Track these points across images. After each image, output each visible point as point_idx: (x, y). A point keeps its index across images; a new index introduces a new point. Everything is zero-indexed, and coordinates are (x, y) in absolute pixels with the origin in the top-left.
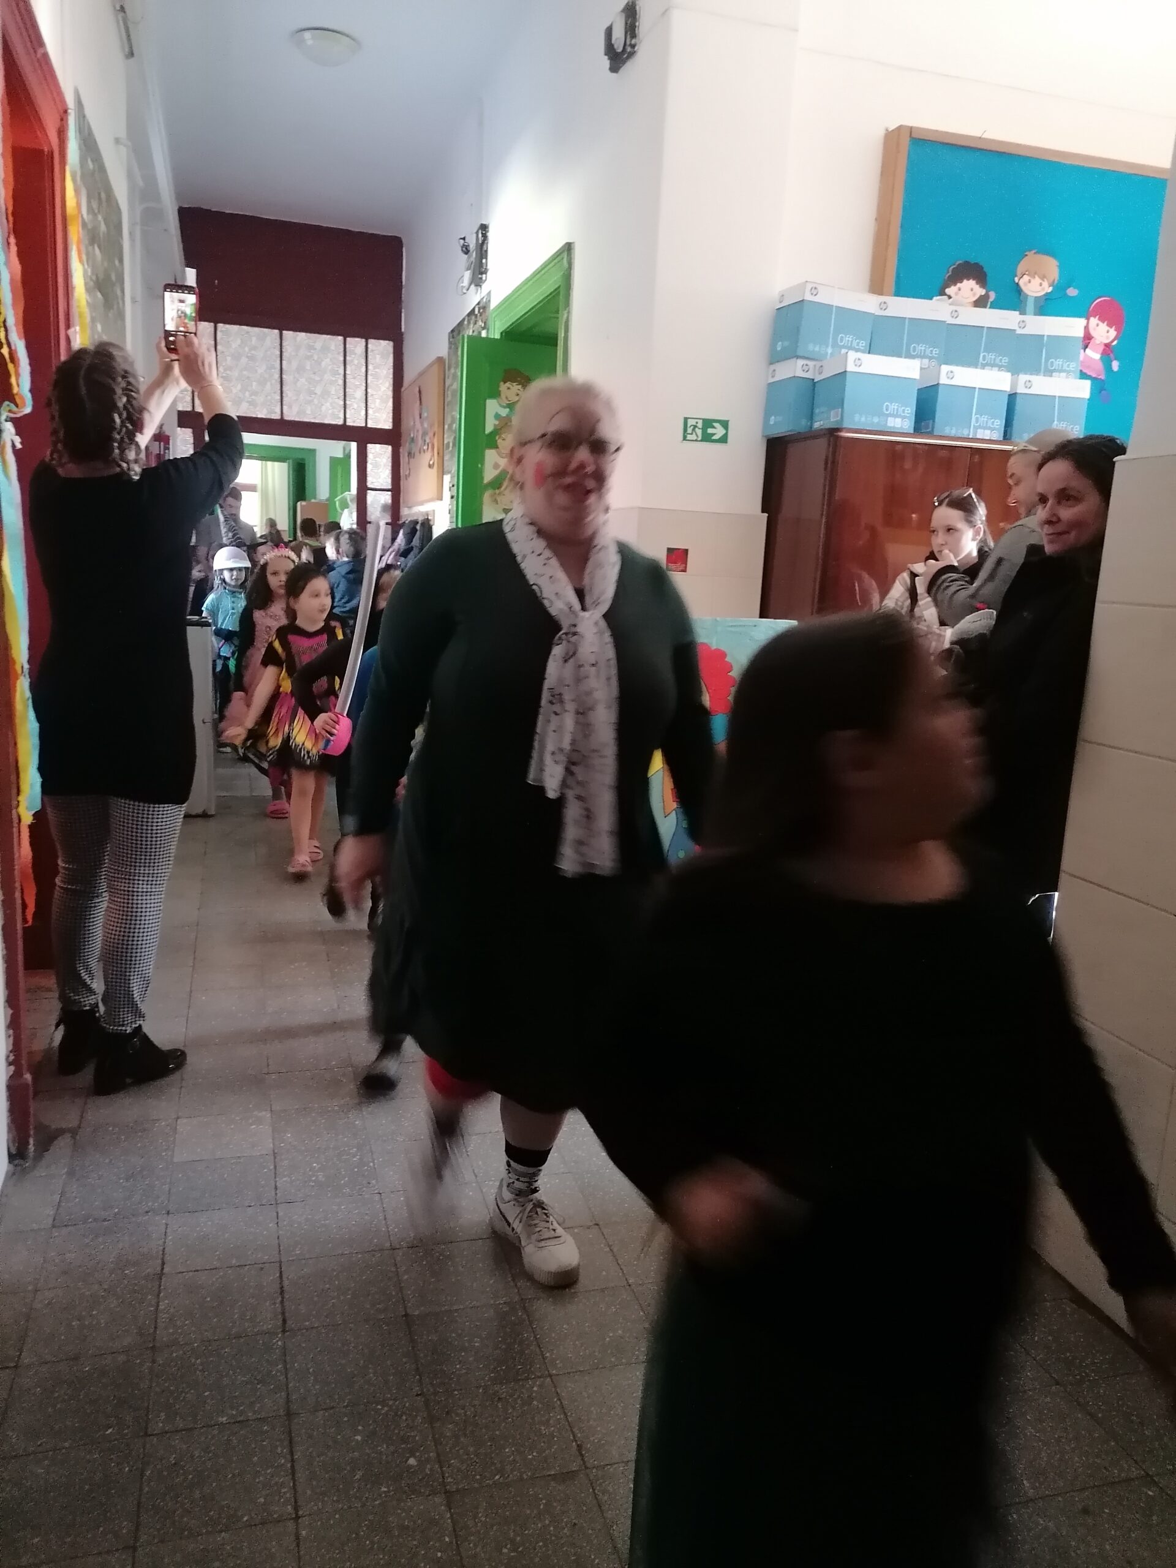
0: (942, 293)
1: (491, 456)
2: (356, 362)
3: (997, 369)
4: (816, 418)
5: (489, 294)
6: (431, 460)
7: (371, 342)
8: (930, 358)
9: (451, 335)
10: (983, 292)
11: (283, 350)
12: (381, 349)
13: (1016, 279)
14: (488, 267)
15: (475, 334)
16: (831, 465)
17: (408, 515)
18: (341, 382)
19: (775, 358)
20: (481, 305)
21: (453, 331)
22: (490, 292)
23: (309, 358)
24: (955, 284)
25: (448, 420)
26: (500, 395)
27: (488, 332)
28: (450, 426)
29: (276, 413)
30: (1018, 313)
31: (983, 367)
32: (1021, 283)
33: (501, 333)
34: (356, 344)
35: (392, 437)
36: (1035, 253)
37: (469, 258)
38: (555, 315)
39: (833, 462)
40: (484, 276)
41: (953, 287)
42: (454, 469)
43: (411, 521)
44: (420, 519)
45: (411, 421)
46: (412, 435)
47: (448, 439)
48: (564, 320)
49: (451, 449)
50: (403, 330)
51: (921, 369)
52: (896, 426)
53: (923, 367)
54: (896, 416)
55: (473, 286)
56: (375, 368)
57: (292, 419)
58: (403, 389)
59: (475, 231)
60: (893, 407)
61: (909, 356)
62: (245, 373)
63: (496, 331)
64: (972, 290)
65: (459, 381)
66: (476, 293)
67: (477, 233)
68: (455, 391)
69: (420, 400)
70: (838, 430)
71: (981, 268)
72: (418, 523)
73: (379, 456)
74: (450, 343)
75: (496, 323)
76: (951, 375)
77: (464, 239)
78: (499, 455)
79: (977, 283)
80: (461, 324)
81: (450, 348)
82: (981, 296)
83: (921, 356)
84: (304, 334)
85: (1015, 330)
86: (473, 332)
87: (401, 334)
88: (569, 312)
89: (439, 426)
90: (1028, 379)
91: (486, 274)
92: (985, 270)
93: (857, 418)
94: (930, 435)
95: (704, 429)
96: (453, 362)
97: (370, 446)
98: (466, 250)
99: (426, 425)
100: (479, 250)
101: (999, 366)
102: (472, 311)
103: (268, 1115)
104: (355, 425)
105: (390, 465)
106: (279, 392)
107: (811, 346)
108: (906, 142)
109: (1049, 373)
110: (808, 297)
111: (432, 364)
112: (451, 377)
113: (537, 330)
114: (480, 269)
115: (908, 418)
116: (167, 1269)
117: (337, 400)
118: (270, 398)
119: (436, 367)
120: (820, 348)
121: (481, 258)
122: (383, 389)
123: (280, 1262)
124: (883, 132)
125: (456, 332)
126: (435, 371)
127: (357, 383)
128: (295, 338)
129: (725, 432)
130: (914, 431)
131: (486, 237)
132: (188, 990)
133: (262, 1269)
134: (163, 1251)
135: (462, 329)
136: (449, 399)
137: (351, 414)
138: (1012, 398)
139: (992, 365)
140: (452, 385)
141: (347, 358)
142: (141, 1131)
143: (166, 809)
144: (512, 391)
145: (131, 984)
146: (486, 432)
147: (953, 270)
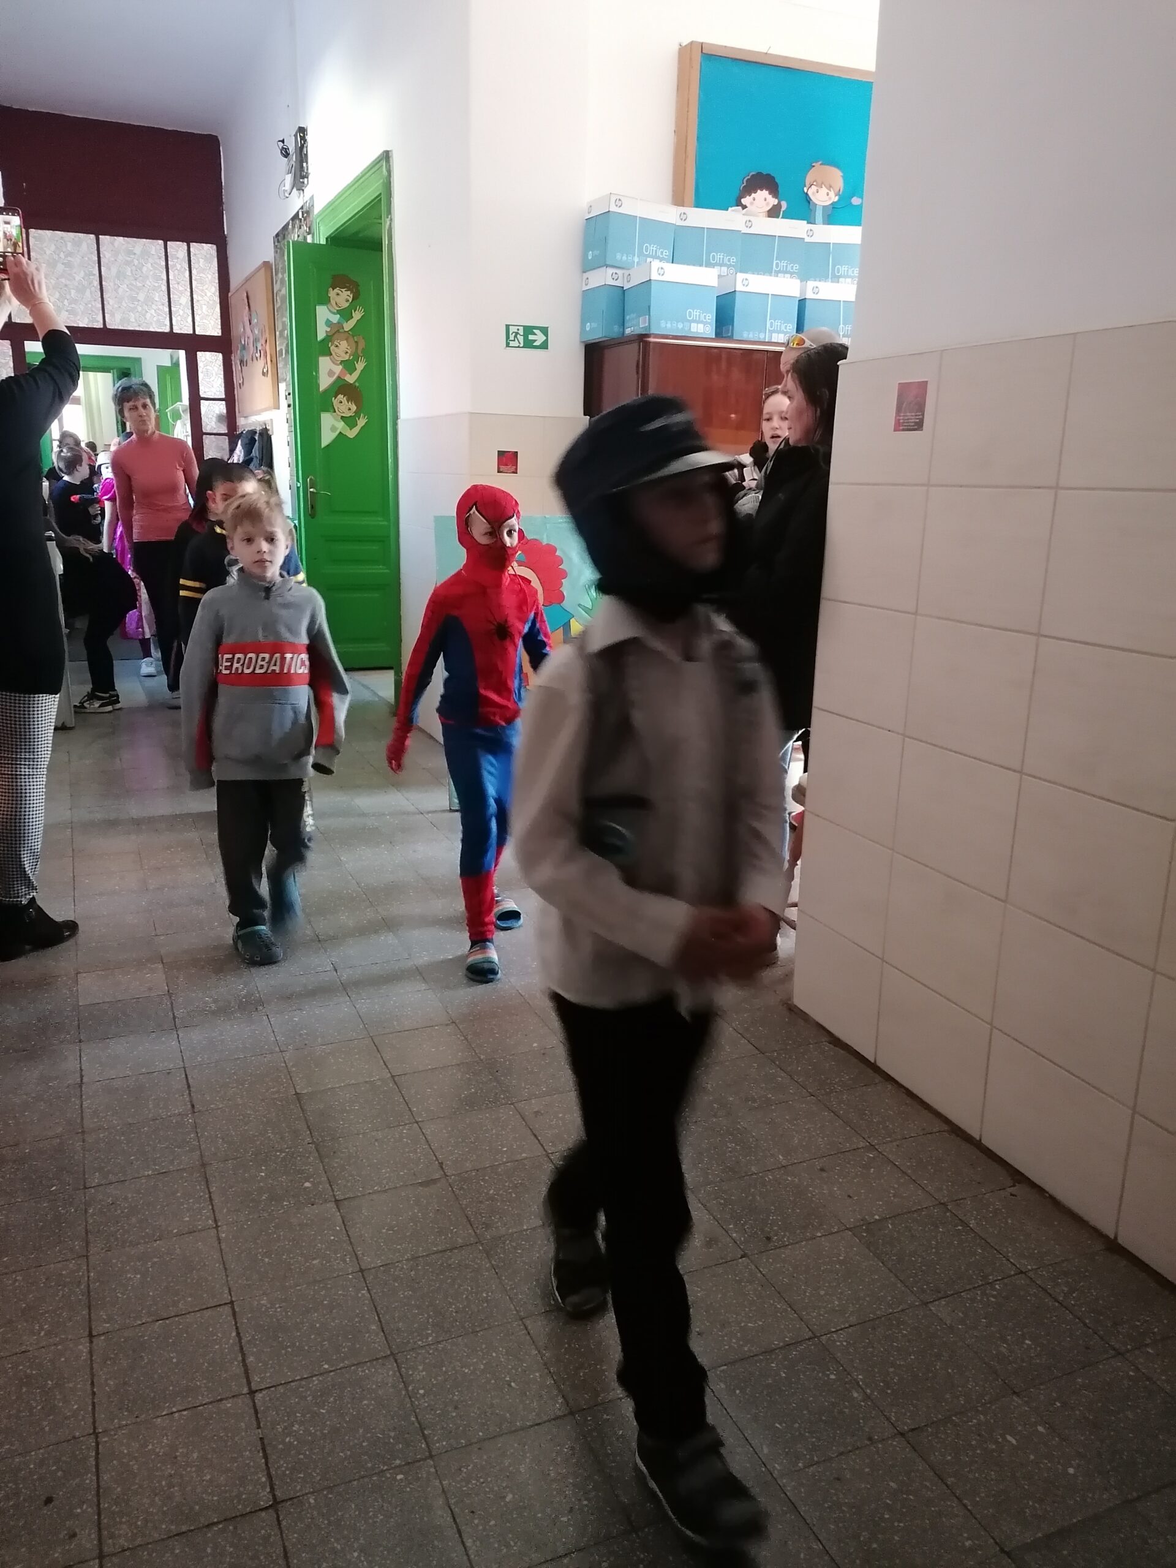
0: (739, 203)
1: (324, 363)
2: (179, 267)
3: (788, 275)
4: (627, 325)
5: (312, 198)
6: (264, 367)
7: (193, 245)
8: (728, 266)
9: (276, 239)
10: (776, 202)
11: (101, 256)
12: (205, 253)
13: (805, 189)
14: (309, 171)
15: (301, 239)
16: (642, 369)
17: (246, 425)
18: (164, 288)
19: (587, 267)
21: (277, 235)
22: (313, 196)
23: (127, 263)
24: (750, 195)
25: (279, 326)
26: (330, 300)
27: (313, 237)
28: (281, 333)
29: (98, 321)
30: (805, 222)
31: (776, 274)
32: (810, 193)
33: (327, 239)
34: (178, 249)
35: (222, 344)
36: (820, 164)
37: (289, 161)
38: (379, 221)
39: (644, 366)
40: (306, 180)
41: (748, 197)
42: (289, 377)
43: (248, 431)
44: (258, 429)
45: (241, 328)
46: (243, 343)
47: (281, 346)
48: (387, 227)
49: (284, 356)
50: (226, 233)
51: (720, 276)
52: (699, 331)
53: (722, 274)
54: (698, 322)
55: (295, 190)
56: (198, 273)
57: (116, 328)
58: (230, 294)
59: (294, 133)
60: (696, 313)
61: (709, 265)
62: (63, 280)
63: (321, 236)
64: (765, 200)
65: (287, 286)
66: (299, 197)
67: (296, 136)
68: (284, 297)
69: (249, 305)
70: (647, 336)
71: (773, 178)
72: (256, 432)
73: (210, 363)
74: (276, 247)
75: (321, 228)
76: (746, 283)
77: (283, 141)
78: (333, 363)
79: (770, 194)
80: (285, 228)
81: (276, 252)
82: (774, 205)
83: (721, 265)
84: (122, 238)
85: (802, 239)
86: (298, 236)
87: (225, 237)
88: (391, 220)
89: (270, 333)
90: (814, 286)
91: (307, 178)
92: (777, 180)
93: (663, 324)
94: (729, 339)
95: (525, 336)
96: (280, 266)
97: (198, 353)
98: (285, 153)
99: (256, 332)
100: (299, 153)
101: (791, 274)
102: (296, 216)
103: (161, 966)
104: (182, 332)
105: (222, 373)
106: (100, 299)
107: (618, 256)
108: (697, 57)
109: (836, 278)
110: (613, 208)
111: (258, 270)
112: (279, 282)
113: (360, 235)
114: (301, 173)
115: (709, 323)
116: (85, 1080)
117: (161, 307)
118: (90, 306)
119: (263, 271)
120: (627, 257)
121: (301, 162)
122: (209, 294)
123: (184, 1068)
124: (677, 47)
125: (281, 236)
126: (262, 275)
127: (181, 288)
128: (112, 244)
129: (545, 338)
130: (716, 334)
131: (305, 141)
132: (72, 875)
133: (169, 1073)
134: (81, 1067)
135: (287, 233)
136: (279, 304)
137: (177, 320)
138: (802, 302)
139: (786, 272)
140: (280, 290)
141: (169, 263)
142: (45, 985)
143: (41, 699)
144: (342, 297)
145: (23, 860)
146: (319, 339)
147: (747, 181)
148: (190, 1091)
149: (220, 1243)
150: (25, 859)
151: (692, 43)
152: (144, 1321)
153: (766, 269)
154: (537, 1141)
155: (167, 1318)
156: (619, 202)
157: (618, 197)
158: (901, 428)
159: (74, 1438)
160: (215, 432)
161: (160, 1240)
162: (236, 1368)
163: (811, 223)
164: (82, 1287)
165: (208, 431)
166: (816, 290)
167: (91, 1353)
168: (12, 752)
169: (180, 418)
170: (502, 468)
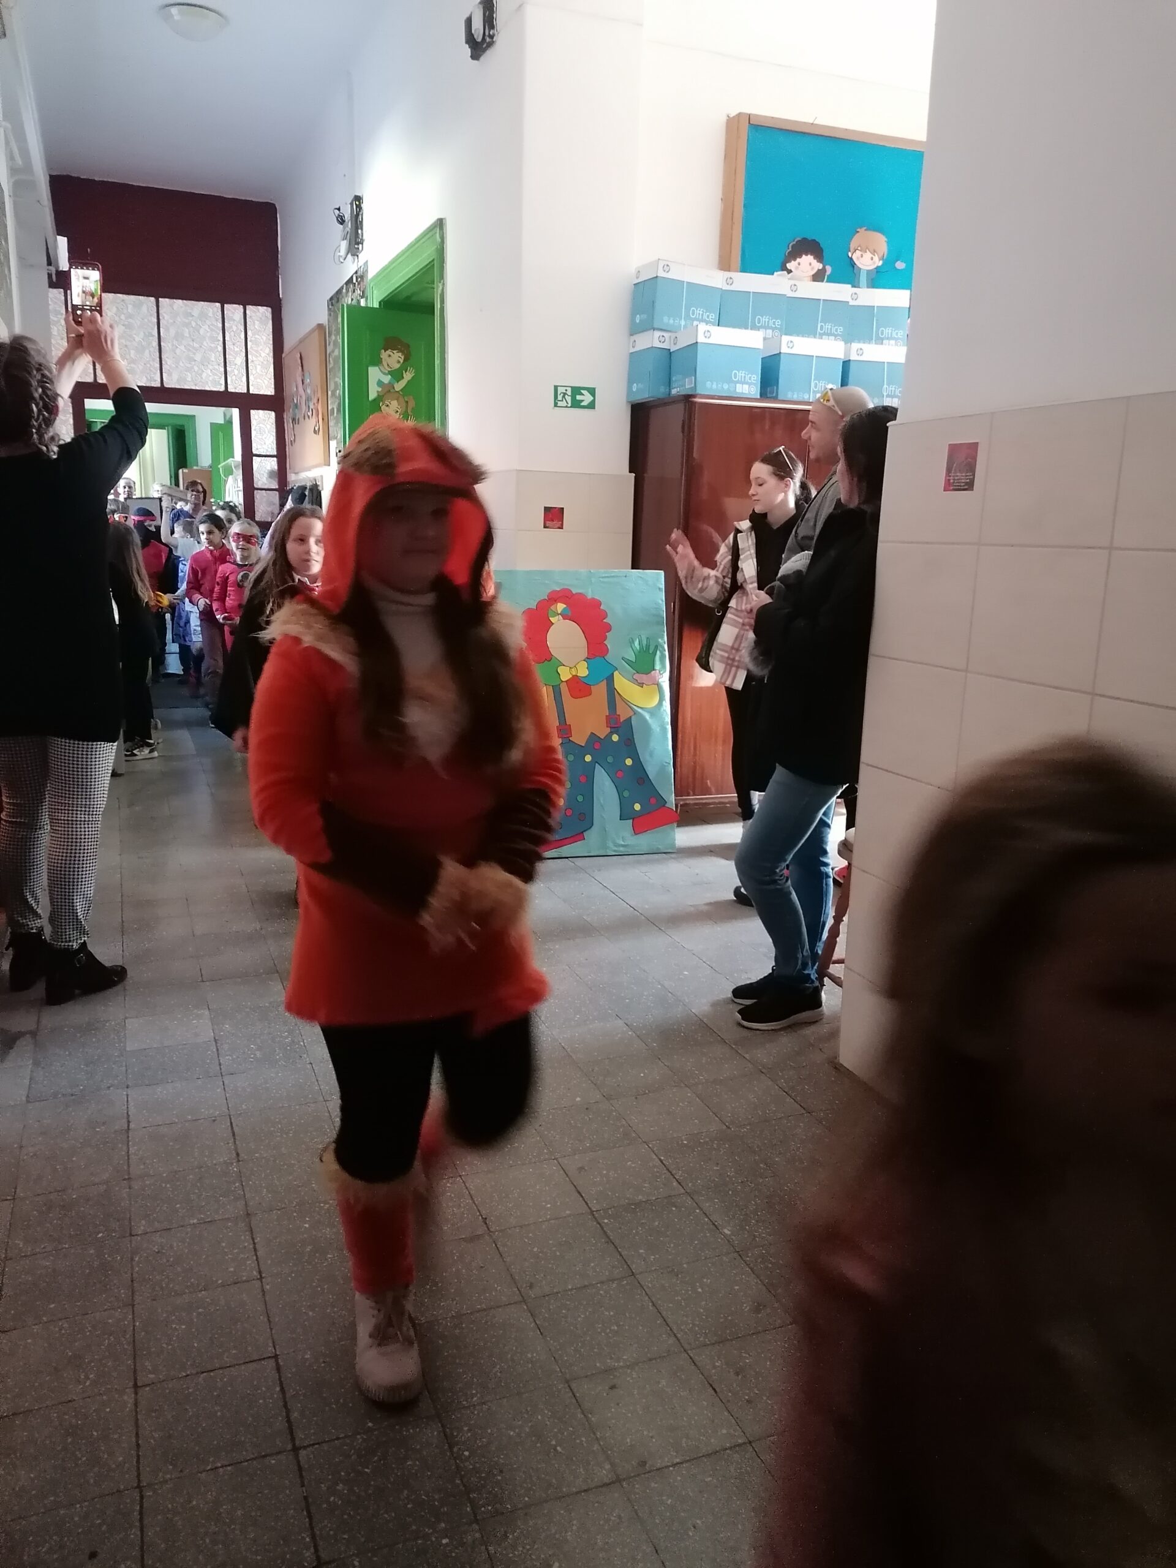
0: (784, 268)
2: (235, 328)
3: (833, 338)
4: (673, 385)
5: (366, 263)
6: (316, 425)
7: (250, 308)
8: (773, 329)
9: (330, 303)
10: (820, 266)
11: (161, 318)
12: (260, 315)
13: (850, 256)
14: (364, 238)
15: (354, 302)
16: (688, 428)
17: (296, 481)
18: (221, 349)
19: (635, 329)
20: (359, 274)
21: (331, 299)
22: (367, 261)
23: (187, 325)
24: (795, 260)
25: (331, 386)
26: (382, 362)
27: (366, 301)
28: (334, 391)
29: (155, 381)
30: (850, 286)
31: (821, 336)
32: (854, 258)
33: (380, 303)
34: (234, 311)
35: (275, 403)
36: (866, 230)
37: (344, 228)
38: (431, 287)
39: (689, 424)
40: (360, 245)
41: (793, 262)
42: (340, 435)
43: (299, 487)
44: (308, 485)
45: (293, 386)
46: (295, 401)
47: (333, 405)
48: (440, 292)
49: (335, 414)
50: (281, 296)
51: (765, 339)
52: (744, 392)
53: (768, 337)
54: (743, 383)
55: (349, 255)
56: (253, 334)
57: (173, 386)
58: (283, 355)
59: (350, 201)
60: (741, 374)
61: (754, 327)
63: (375, 300)
64: (810, 264)
65: (340, 346)
66: (354, 262)
67: (352, 204)
68: (337, 357)
69: (302, 366)
70: (693, 396)
71: (819, 243)
73: (263, 422)
74: (329, 309)
75: (375, 292)
76: (790, 345)
77: (339, 209)
79: (814, 258)
80: (339, 292)
81: (330, 315)
82: (819, 270)
83: (766, 327)
84: (180, 301)
85: (848, 302)
86: (352, 300)
87: (280, 300)
88: (444, 284)
89: (322, 392)
90: (859, 348)
91: (362, 244)
92: (823, 246)
93: (708, 384)
94: (775, 399)
95: (573, 396)
96: (334, 329)
97: (253, 412)
98: (341, 220)
99: (309, 391)
100: (354, 222)
101: (836, 336)
102: (350, 280)
103: (207, 1012)
104: (237, 391)
105: (275, 431)
106: (158, 359)
107: (665, 319)
108: (745, 127)
109: (880, 341)
110: (661, 274)
111: (312, 331)
112: (332, 344)
113: (414, 299)
114: (356, 240)
115: (754, 384)
116: (132, 1126)
117: (217, 367)
118: (149, 365)
119: (316, 333)
120: (674, 320)
121: (357, 229)
122: (263, 355)
123: (230, 1116)
124: (725, 119)
125: (335, 299)
126: (316, 337)
127: (236, 349)
128: (171, 306)
129: (592, 398)
130: (761, 395)
131: (361, 208)
132: (120, 920)
133: (214, 1121)
134: (127, 1113)
135: (341, 297)
136: (331, 365)
137: (232, 380)
138: (846, 364)
139: (829, 335)
140: (333, 351)
141: (226, 324)
142: (94, 1030)
143: (99, 746)
144: (393, 359)
145: (75, 904)
146: (370, 399)
147: (792, 247)
148: (235, 1139)
149: (264, 1295)
150: (78, 904)
151: (740, 115)
152: (188, 1373)
153: (810, 331)
154: (581, 1199)
155: (211, 1371)
156: (667, 268)
157: (666, 263)
158: (952, 488)
159: (118, 1491)
160: (266, 487)
161: (205, 1290)
162: (280, 1424)
163: (855, 287)
164: (128, 1336)
165: (260, 487)
166: (860, 352)
167: (136, 1404)
168: (65, 797)
169: (232, 474)
170: (548, 523)
